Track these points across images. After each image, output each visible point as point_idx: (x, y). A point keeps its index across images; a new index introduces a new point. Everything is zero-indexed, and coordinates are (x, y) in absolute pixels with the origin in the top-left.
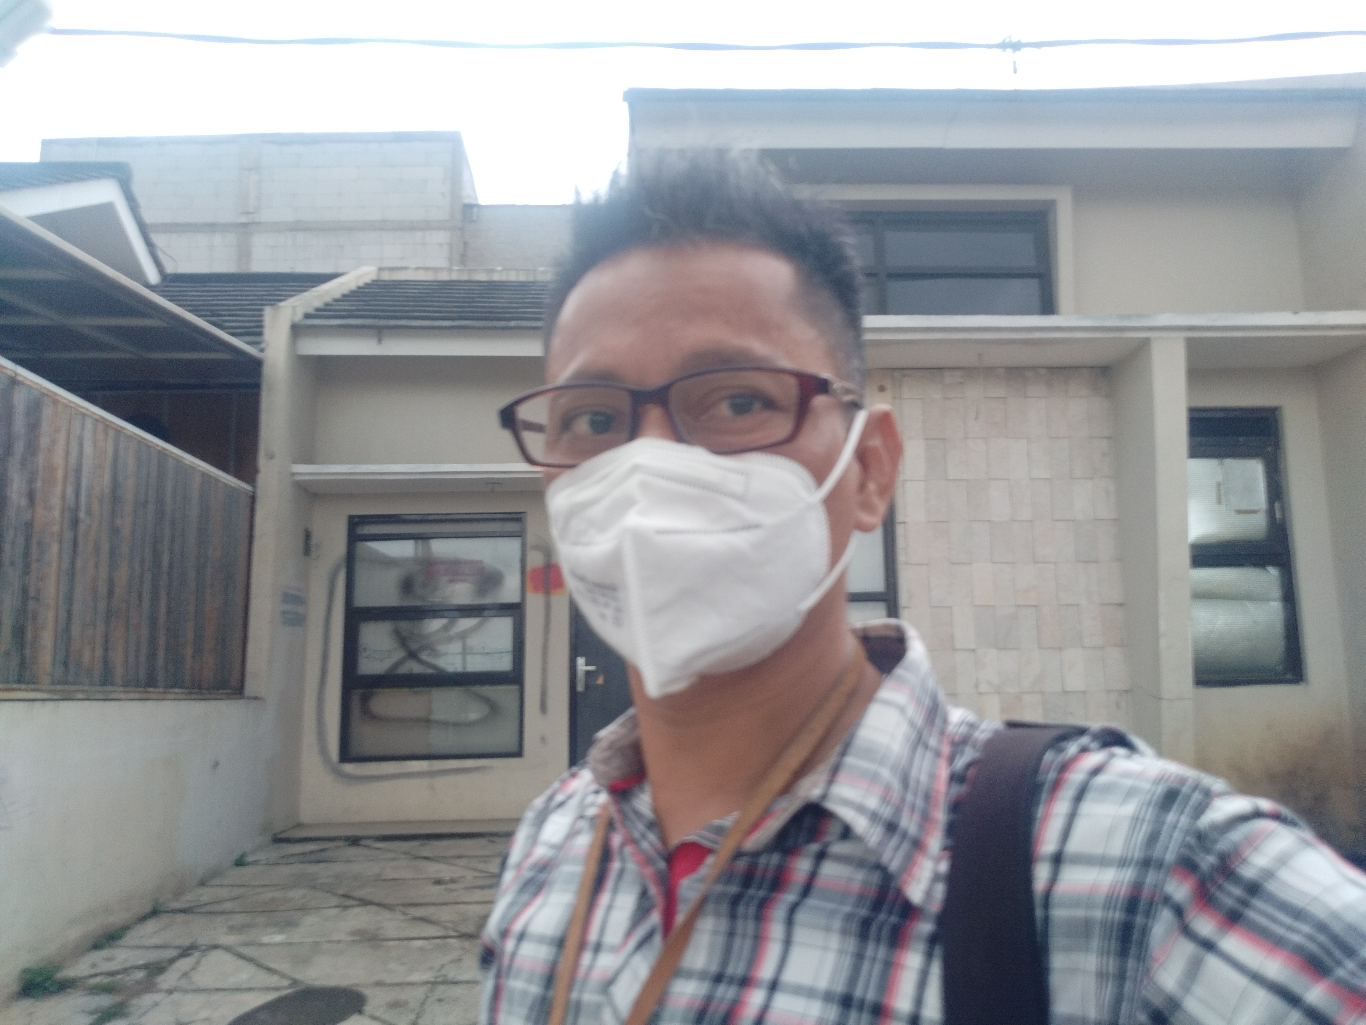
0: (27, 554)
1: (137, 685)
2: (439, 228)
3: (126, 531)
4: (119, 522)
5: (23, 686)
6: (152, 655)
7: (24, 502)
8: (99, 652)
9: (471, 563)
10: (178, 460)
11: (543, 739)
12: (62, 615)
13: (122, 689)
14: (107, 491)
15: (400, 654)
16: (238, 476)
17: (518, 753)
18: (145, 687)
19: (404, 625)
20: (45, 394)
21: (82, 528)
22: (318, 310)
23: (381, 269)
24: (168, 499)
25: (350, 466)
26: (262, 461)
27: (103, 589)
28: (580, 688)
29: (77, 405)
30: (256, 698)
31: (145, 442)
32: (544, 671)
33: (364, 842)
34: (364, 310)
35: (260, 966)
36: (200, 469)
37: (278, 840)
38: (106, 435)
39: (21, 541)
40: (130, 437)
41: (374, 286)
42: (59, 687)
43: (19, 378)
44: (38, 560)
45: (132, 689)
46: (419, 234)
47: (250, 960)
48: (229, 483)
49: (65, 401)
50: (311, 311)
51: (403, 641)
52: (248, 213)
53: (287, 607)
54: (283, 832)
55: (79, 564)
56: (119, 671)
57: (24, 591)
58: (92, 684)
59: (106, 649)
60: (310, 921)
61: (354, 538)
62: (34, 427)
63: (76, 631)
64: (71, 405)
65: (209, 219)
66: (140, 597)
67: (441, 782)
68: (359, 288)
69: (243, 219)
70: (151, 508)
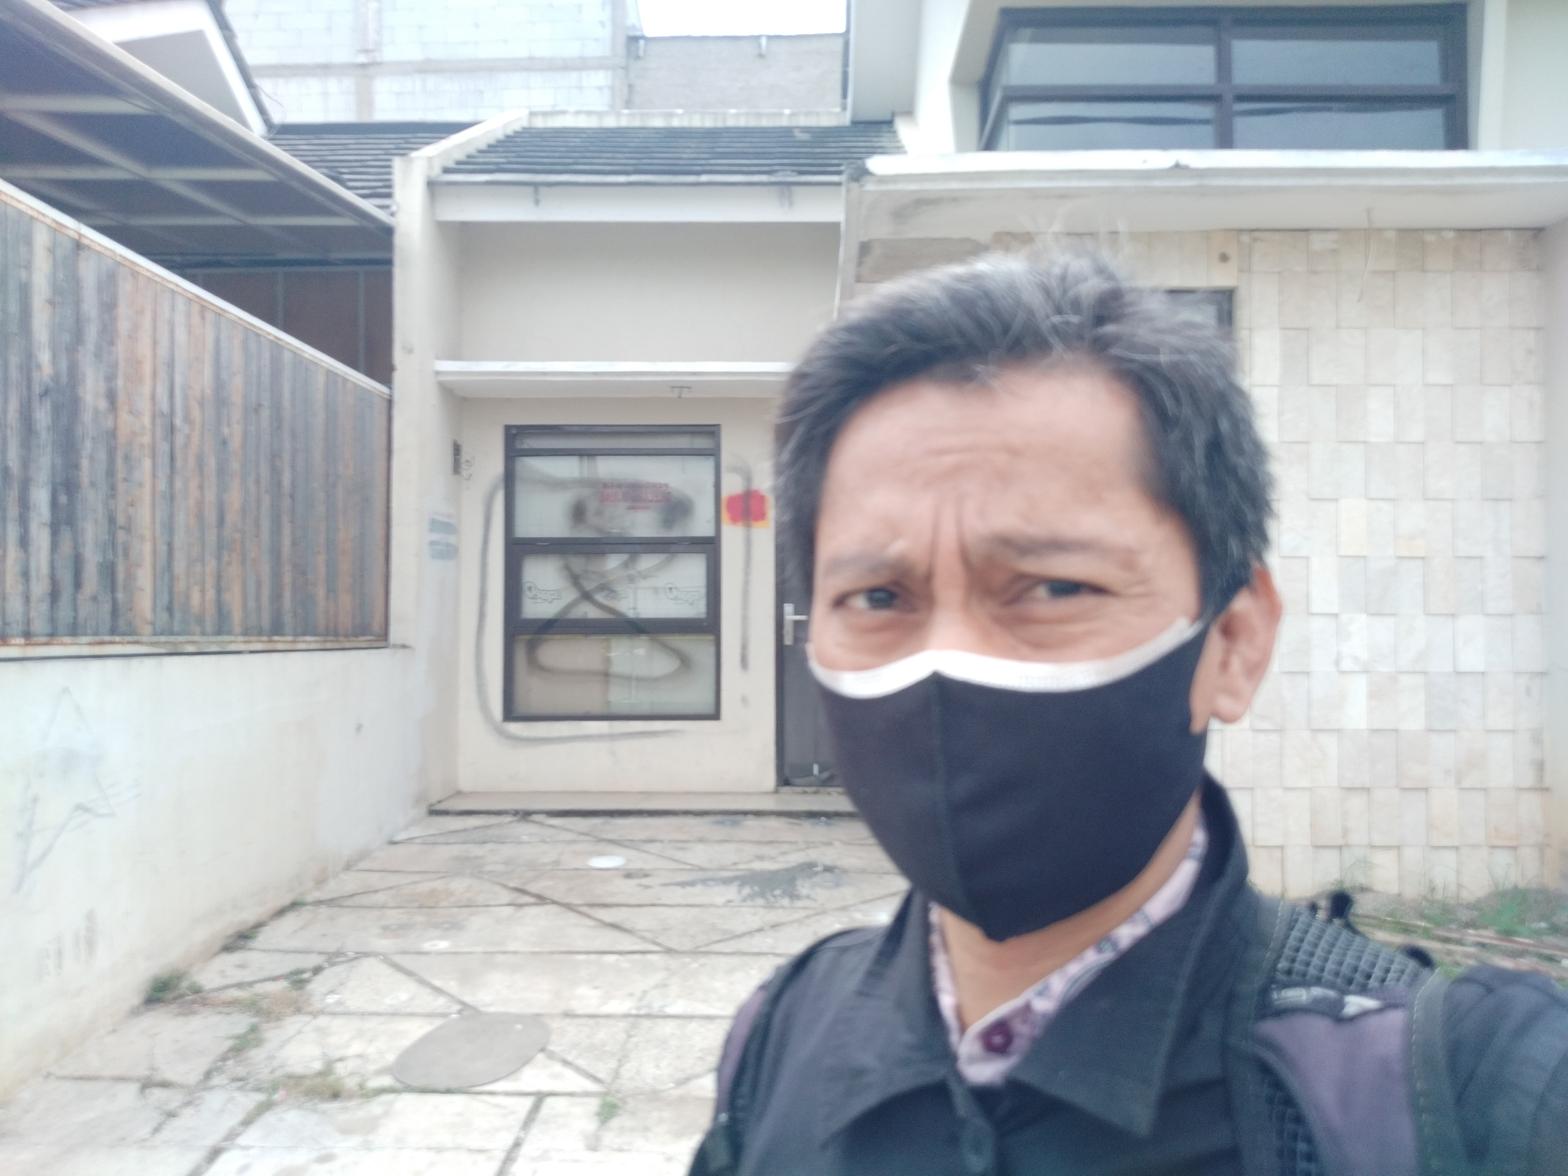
0: (111, 473)
1: (260, 633)
2: (598, 68)
3: (235, 443)
4: (226, 431)
5: (118, 639)
6: (277, 597)
7: (103, 404)
8: (211, 594)
9: (654, 486)
10: (295, 354)
11: (744, 700)
12: (163, 548)
13: (241, 638)
14: (208, 391)
15: (571, 595)
16: (370, 374)
17: (715, 715)
18: (268, 636)
19: (578, 563)
20: (120, 263)
21: (179, 440)
22: (459, 163)
23: (532, 114)
24: (286, 403)
25: (505, 363)
26: (398, 356)
27: (211, 516)
28: (788, 641)
29: (163, 279)
30: (404, 646)
31: (253, 329)
32: (745, 619)
33: (535, 817)
34: (518, 163)
35: (422, 982)
36: (323, 364)
37: (434, 812)
38: (203, 318)
39: (102, 456)
40: (235, 323)
41: (525, 135)
42: (163, 639)
43: (85, 241)
44: (125, 480)
45: (253, 638)
46: (574, 75)
47: (409, 974)
48: (360, 383)
49: (148, 274)
50: (451, 164)
51: (575, 580)
52: (366, 51)
53: (436, 537)
54: (440, 802)
55: (178, 484)
56: (237, 616)
57: (112, 520)
58: (203, 633)
59: (219, 591)
60: (478, 922)
61: (512, 454)
62: (109, 307)
63: (180, 567)
64: (157, 279)
65: (322, 59)
66: (257, 525)
67: (623, 747)
68: (508, 137)
69: (362, 59)
70: (265, 413)
